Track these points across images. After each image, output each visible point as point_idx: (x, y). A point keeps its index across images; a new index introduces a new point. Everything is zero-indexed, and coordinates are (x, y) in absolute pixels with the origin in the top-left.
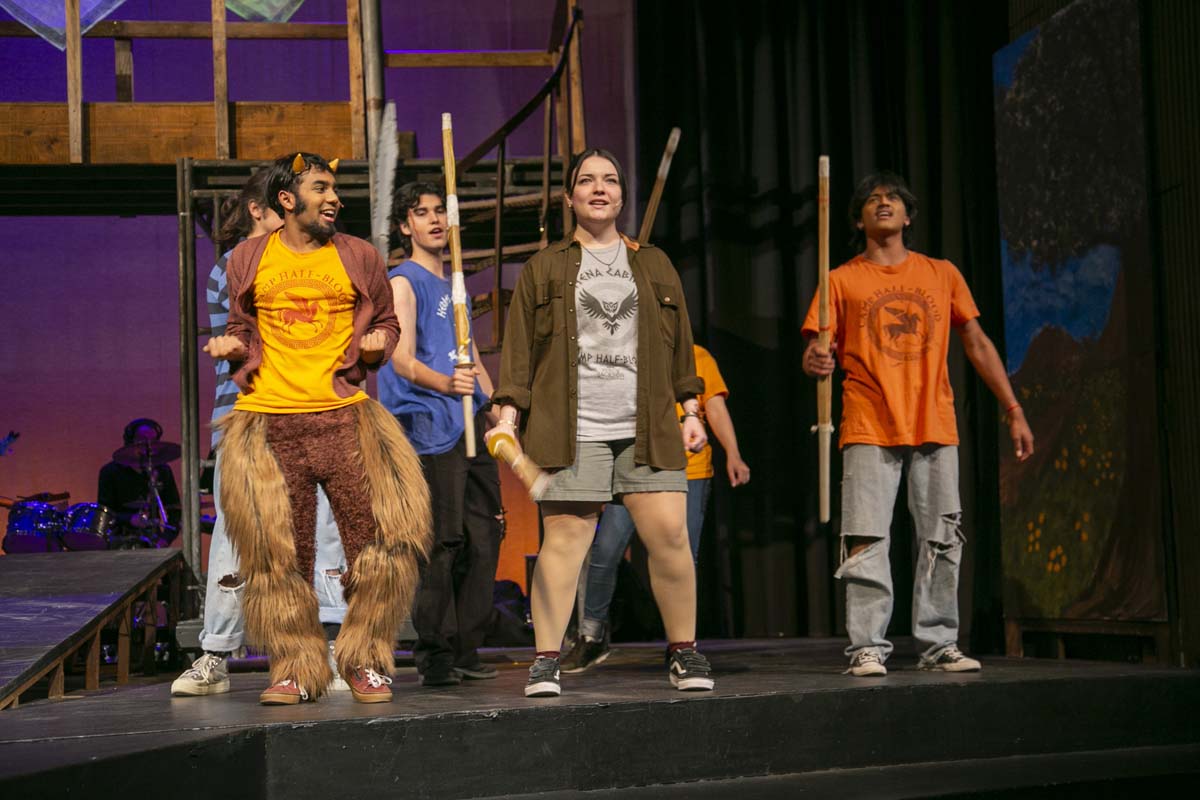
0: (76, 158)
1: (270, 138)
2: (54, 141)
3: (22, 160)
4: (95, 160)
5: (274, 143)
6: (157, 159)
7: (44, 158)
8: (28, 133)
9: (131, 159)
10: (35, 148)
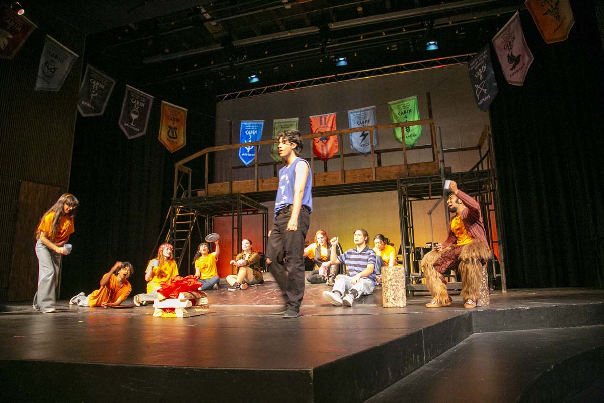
0: (374, 180)
1: (417, 171)
2: (370, 176)
3: (363, 181)
4: (378, 180)
5: (418, 172)
6: (392, 178)
7: (367, 180)
8: (364, 175)
9: (385, 179)
10: (366, 179)
